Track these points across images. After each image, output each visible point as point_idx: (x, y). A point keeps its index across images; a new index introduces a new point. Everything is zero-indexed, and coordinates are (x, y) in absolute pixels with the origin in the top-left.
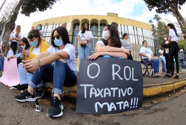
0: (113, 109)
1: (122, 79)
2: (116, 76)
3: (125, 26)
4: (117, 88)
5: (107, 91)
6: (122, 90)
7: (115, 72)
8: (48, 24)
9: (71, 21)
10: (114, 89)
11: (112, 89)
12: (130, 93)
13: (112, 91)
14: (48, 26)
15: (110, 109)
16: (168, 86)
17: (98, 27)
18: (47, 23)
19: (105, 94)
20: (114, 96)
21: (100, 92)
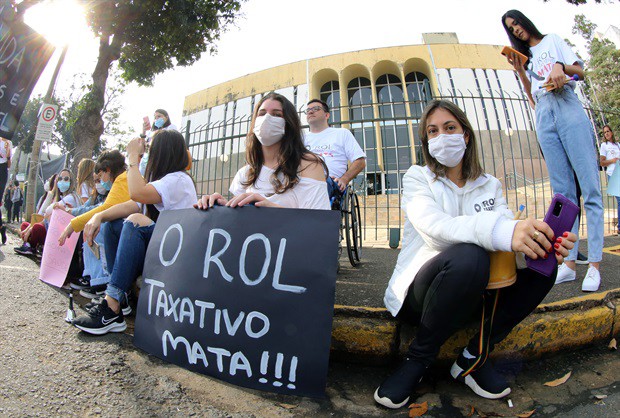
0: (200, 361)
1: (228, 278)
2: (213, 264)
3: (476, 71)
4: (211, 306)
5: (187, 308)
6: (225, 312)
7: (213, 254)
8: (235, 95)
9: (309, 77)
10: (204, 305)
11: (197, 303)
12: (255, 331)
13: (198, 310)
14: (235, 102)
15: (192, 360)
16: (576, 316)
17: (401, 87)
18: (233, 92)
19: (183, 312)
20: (202, 326)
21: (174, 306)
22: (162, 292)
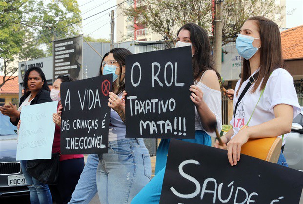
1: (161, 85)
2: (155, 80)
4: (157, 100)
6: (162, 101)
7: (155, 75)
10: (154, 101)
12: (172, 108)
13: (152, 103)
19: (147, 108)
20: (154, 112)
21: (143, 106)
22: (137, 101)
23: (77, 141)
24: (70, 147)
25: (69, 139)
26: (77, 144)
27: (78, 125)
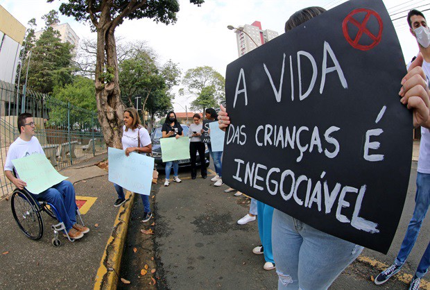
23: (262, 173)
24: (243, 179)
25: (243, 162)
26: (261, 179)
27: (267, 137)
